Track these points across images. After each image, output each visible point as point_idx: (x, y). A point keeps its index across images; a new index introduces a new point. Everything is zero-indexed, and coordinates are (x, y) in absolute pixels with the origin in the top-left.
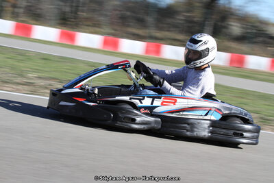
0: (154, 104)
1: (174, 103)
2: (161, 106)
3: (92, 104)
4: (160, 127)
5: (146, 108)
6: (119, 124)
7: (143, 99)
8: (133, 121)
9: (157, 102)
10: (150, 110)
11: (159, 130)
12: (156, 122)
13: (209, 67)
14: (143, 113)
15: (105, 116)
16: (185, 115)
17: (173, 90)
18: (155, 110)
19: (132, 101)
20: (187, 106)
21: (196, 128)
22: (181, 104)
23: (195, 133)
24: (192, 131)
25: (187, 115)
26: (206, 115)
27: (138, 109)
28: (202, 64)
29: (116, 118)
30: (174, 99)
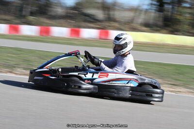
0: (94, 77)
1: (107, 76)
2: (99, 78)
3: (53, 78)
4: (97, 91)
5: (88, 79)
6: (70, 90)
7: (87, 74)
8: (80, 87)
9: (96, 76)
10: (91, 81)
11: (97, 93)
12: (94, 88)
13: (130, 54)
14: (87, 83)
15: (61, 85)
16: (113, 83)
17: (107, 69)
18: (95, 81)
19: (80, 75)
20: (115, 78)
21: (121, 91)
22: (111, 76)
23: (120, 95)
24: (118, 94)
25: (115, 83)
26: (128, 83)
27: (83, 80)
28: (124, 53)
29: (69, 86)
30: (107, 73)
